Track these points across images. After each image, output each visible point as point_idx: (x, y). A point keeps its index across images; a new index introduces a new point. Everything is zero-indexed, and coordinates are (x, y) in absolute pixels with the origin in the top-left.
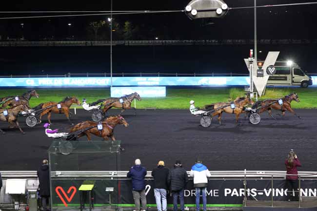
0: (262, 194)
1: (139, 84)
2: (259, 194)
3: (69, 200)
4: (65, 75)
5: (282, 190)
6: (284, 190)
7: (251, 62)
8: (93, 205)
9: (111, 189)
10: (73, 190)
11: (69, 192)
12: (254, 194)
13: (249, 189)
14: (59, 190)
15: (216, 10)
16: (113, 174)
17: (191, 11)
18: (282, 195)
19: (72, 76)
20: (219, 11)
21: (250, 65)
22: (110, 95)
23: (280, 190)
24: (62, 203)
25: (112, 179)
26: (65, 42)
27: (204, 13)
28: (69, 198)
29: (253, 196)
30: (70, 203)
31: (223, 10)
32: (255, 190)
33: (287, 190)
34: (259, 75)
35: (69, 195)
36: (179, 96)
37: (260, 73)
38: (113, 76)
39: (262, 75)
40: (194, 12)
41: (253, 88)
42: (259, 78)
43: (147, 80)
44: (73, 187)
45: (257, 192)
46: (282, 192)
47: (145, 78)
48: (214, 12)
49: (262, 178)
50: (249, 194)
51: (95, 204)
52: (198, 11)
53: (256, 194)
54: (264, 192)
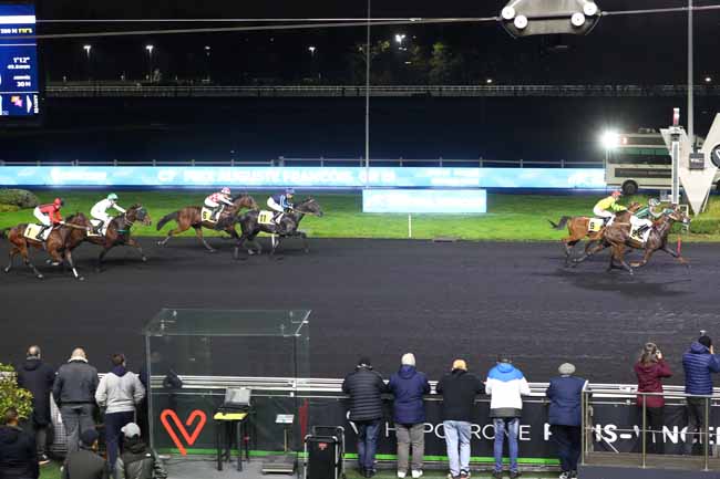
0: (629, 436)
2: (623, 436)
3: (190, 441)
4: (272, 163)
5: (676, 428)
6: (680, 430)
7: (675, 136)
8: (247, 453)
9: (289, 419)
10: (198, 419)
11: (189, 423)
12: (610, 437)
13: (599, 426)
14: (169, 418)
15: (570, 17)
17: (513, 20)
18: (674, 439)
19: (287, 164)
20: (578, 20)
21: (674, 143)
23: (671, 430)
24: (176, 447)
25: (292, 395)
27: (542, 23)
28: (190, 436)
29: (607, 440)
30: (191, 447)
31: (586, 16)
32: (614, 427)
33: (686, 428)
34: (693, 167)
35: (190, 430)
37: (697, 161)
39: (699, 167)
40: (521, 22)
41: (678, 196)
42: (694, 172)
44: (198, 412)
45: (618, 433)
46: (676, 435)
48: (567, 21)
49: (628, 402)
50: (599, 438)
51: (255, 449)
52: (529, 19)
53: (614, 437)
54: (634, 434)
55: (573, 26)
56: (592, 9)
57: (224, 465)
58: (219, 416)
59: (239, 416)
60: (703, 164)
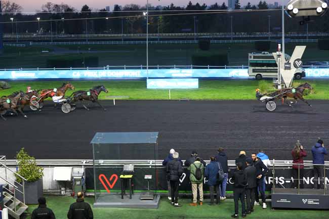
0: (289, 182)
1: (173, 75)
2: (287, 182)
3: (111, 187)
4: (104, 68)
5: (308, 178)
6: (310, 179)
7: (279, 56)
8: (133, 191)
9: (150, 177)
10: (114, 177)
11: (111, 179)
12: (282, 182)
13: (277, 178)
14: (102, 177)
15: (316, 9)
16: (151, 162)
17: (292, 10)
18: (308, 183)
19: (110, 68)
20: (319, 10)
21: (278, 58)
22: (146, 87)
23: (306, 179)
24: (105, 189)
25: (150, 167)
26: (103, 35)
27: (304, 11)
28: (111, 184)
29: (281, 183)
30: (111, 189)
31: (322, 8)
32: (283, 178)
34: (286, 68)
35: (111, 182)
36: (210, 87)
37: (288, 66)
38: (150, 68)
39: (289, 68)
40: (296, 11)
41: (280, 80)
42: (286, 70)
43: (181, 73)
44: (114, 175)
45: (285, 180)
46: (308, 181)
47: (178, 71)
48: (315, 11)
49: (289, 167)
50: (277, 182)
51: (135, 190)
52: (299, 10)
53: (283, 182)
54: (291, 181)
55: (318, 13)
56: (325, 5)
57: (124, 196)
58: (122, 176)
59: (130, 176)
60: (290, 67)
